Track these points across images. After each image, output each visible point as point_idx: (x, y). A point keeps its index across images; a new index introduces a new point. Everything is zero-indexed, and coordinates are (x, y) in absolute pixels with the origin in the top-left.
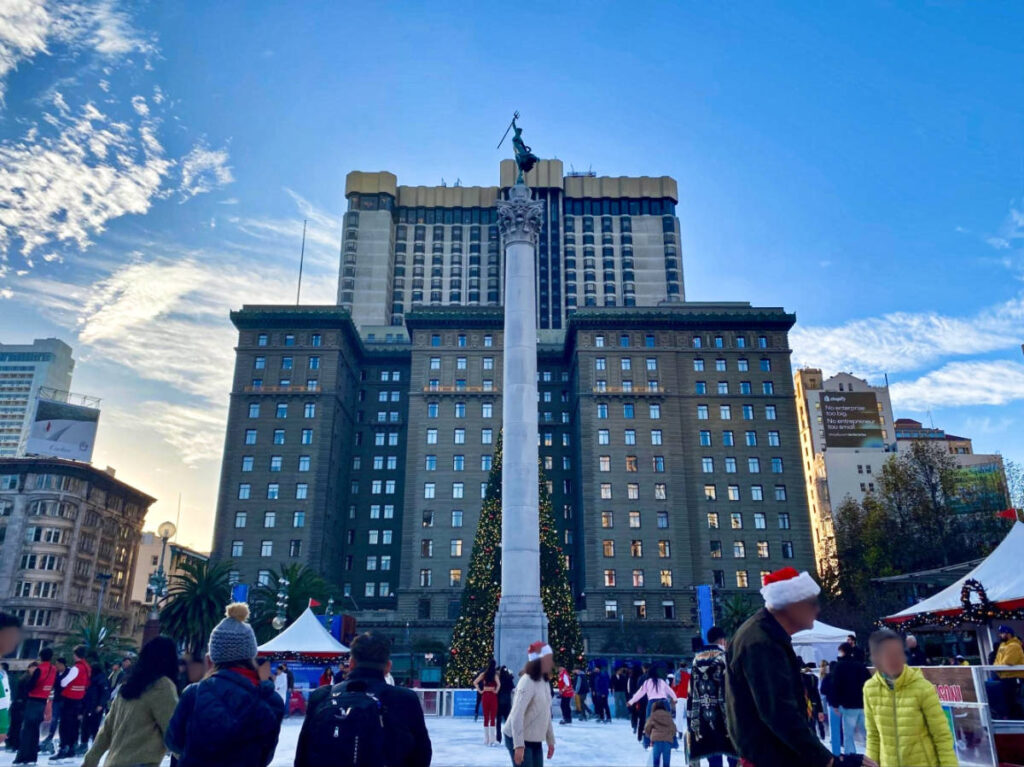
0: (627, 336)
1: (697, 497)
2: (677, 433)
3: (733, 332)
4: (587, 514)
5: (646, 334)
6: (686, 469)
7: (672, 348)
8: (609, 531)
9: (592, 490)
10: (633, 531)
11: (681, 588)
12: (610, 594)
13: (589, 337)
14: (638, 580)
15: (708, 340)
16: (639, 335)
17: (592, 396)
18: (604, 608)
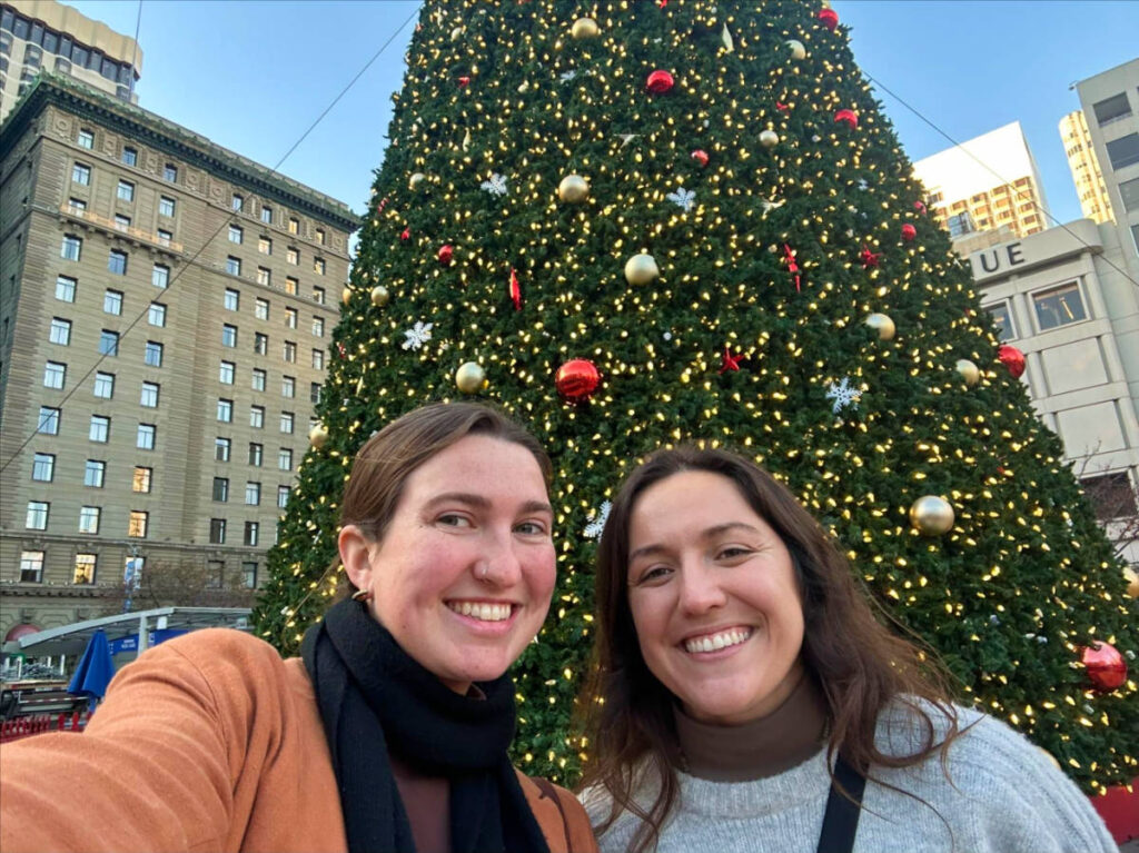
0: (135, 152)
1: (205, 412)
2: (191, 317)
3: (286, 209)
4: (11, 405)
5: (165, 162)
6: (195, 371)
7: (203, 196)
8: (48, 439)
9: (26, 367)
10: (94, 446)
11: (162, 539)
12: (32, 541)
13: (69, 126)
14: (88, 523)
15: (253, 206)
16: (155, 157)
17: (58, 217)
18: (19, 563)
